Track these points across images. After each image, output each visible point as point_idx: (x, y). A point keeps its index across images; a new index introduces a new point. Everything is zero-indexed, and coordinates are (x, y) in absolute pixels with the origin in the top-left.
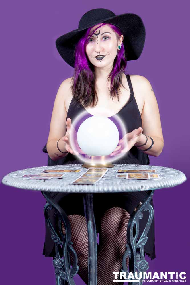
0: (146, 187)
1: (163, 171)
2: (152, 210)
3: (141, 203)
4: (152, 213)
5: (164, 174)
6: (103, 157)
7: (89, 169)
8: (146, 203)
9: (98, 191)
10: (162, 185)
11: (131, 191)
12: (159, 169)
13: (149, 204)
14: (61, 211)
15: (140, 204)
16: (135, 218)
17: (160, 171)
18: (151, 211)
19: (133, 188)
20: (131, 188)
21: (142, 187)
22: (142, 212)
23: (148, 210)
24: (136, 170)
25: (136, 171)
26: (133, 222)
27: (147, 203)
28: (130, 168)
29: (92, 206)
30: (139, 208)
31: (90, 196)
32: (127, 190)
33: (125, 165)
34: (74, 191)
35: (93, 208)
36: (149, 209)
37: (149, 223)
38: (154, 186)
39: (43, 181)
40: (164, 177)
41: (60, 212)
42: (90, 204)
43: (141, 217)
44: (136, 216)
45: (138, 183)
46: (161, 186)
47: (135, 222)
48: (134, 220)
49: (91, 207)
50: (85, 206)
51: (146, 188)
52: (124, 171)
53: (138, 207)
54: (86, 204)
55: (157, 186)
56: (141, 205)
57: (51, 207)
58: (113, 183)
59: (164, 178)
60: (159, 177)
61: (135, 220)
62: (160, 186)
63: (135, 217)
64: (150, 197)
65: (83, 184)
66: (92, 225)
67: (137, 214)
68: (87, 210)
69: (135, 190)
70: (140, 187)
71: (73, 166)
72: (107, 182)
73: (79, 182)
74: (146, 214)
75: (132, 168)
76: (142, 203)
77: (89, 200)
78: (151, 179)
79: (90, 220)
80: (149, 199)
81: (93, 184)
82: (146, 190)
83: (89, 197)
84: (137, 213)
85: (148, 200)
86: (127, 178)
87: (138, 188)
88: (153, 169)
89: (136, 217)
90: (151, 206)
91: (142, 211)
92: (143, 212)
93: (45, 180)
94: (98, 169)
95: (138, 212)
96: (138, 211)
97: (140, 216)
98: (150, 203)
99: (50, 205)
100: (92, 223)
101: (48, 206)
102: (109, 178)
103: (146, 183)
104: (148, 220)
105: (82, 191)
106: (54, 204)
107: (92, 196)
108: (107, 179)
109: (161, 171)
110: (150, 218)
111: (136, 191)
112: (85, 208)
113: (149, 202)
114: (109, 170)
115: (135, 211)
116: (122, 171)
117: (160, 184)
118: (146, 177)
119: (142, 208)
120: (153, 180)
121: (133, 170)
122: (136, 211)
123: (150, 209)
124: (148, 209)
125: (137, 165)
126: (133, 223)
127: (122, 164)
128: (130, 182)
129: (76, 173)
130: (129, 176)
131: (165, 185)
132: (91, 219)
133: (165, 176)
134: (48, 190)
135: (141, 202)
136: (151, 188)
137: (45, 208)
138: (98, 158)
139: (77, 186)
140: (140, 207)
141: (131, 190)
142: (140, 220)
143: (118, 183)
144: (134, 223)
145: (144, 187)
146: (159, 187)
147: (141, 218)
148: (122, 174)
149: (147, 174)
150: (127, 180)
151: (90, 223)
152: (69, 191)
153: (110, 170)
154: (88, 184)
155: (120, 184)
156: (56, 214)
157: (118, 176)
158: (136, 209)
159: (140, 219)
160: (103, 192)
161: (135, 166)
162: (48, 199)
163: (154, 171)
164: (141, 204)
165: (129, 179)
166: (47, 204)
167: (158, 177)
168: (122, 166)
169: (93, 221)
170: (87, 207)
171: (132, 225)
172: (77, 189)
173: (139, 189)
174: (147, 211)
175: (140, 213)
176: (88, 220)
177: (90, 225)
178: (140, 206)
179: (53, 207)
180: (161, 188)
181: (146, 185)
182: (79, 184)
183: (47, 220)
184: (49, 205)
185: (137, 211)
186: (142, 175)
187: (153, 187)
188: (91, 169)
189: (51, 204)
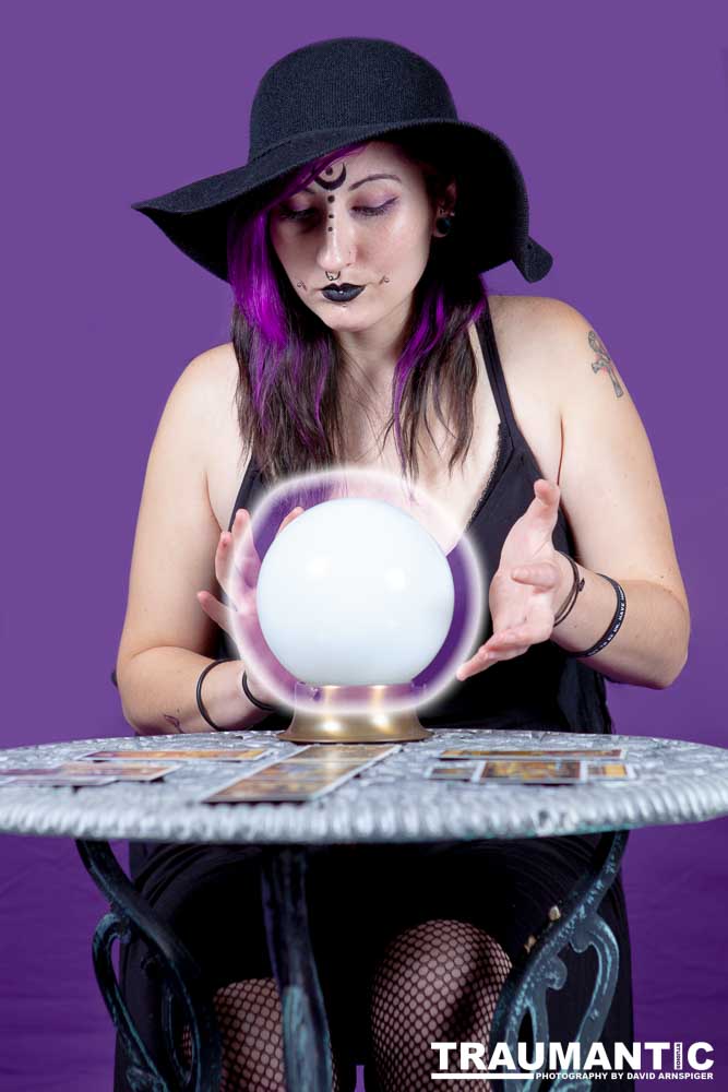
0: (563, 816)
1: (658, 752)
2: (611, 947)
3: (556, 912)
4: (610, 959)
5: (661, 763)
6: (379, 689)
7: (309, 746)
8: (582, 910)
9: (326, 837)
10: (646, 813)
11: (490, 836)
12: (644, 747)
13: (597, 916)
14: (174, 950)
15: (553, 918)
16: (525, 986)
17: (647, 757)
18: (608, 951)
19: (496, 821)
20: (487, 820)
21: (543, 816)
22: (559, 955)
23: (592, 947)
24: (534, 749)
25: (529, 753)
26: (519, 1002)
27: (587, 911)
28: (502, 745)
29: (304, 911)
30: (547, 935)
31: (295, 866)
32: (469, 830)
33: (488, 731)
34: (209, 835)
35: (305, 923)
36: (596, 941)
37: (596, 1013)
38: (603, 813)
39: (67, 791)
40: (657, 776)
41: (167, 952)
42: (295, 903)
43: (557, 979)
44: (532, 974)
45: (523, 797)
46: (640, 816)
47: (528, 1003)
48: (523, 993)
49: (297, 919)
50: (268, 914)
51: (561, 824)
52: (470, 753)
53: (543, 928)
54: (273, 904)
55: (619, 814)
56: (559, 923)
57: (129, 932)
58: (401, 797)
59: (655, 780)
60: (631, 774)
61: (529, 993)
62: (631, 813)
63: (529, 979)
64: (599, 884)
65: (253, 803)
66: (306, 1009)
67: (538, 967)
68: (278, 931)
69: (509, 830)
70: (535, 818)
71: (241, 738)
72: (376, 793)
73: (239, 795)
74: (582, 966)
75: (513, 744)
76: (562, 911)
77: (287, 882)
78: (589, 784)
79: (295, 983)
80: (593, 892)
81: (299, 803)
82: (561, 832)
83: (287, 869)
84: (537, 961)
85: (590, 900)
86: (476, 777)
87: (522, 822)
88: (612, 747)
89: (532, 978)
90: (607, 929)
91: (564, 949)
92: (566, 954)
93: (76, 788)
94: (350, 746)
95: (540, 955)
96: (544, 950)
97: (551, 976)
98: (598, 912)
99: (123, 921)
100: (306, 999)
101: (114, 925)
102: (391, 779)
103: (566, 801)
104: (594, 996)
105: (250, 837)
106: (138, 914)
107: (304, 866)
108: (379, 784)
109: (649, 753)
110: (601, 987)
111: (511, 836)
112: (269, 925)
113: (596, 908)
114: (402, 751)
115: (528, 949)
116: (464, 752)
117: (636, 807)
118: (568, 773)
119: (560, 934)
120: (604, 788)
121: (515, 749)
122: (533, 948)
123: (602, 940)
124: (591, 943)
125: (541, 734)
126: (518, 1010)
127: (475, 731)
128: (486, 796)
129: (238, 762)
130: (489, 773)
131: (659, 808)
132: (299, 978)
133: (661, 773)
134: (87, 832)
135: (556, 908)
136: (589, 823)
137: (101, 936)
138: (356, 693)
139: (223, 811)
140: (554, 930)
141: (490, 828)
142: (550, 992)
143: (426, 799)
144: (522, 1007)
145: (554, 816)
146: (626, 820)
147: (556, 987)
148: (459, 765)
149: (578, 764)
150: (476, 787)
151: (293, 997)
152: (185, 836)
153: (406, 750)
154: (277, 803)
155: (436, 802)
156: (148, 962)
157: (436, 771)
158: (532, 941)
159: (551, 989)
160: (348, 842)
161: (534, 736)
162: (114, 894)
163: (616, 753)
164: (559, 915)
165: (485, 780)
166: (108, 919)
167: (626, 773)
168: (470, 738)
169: (309, 990)
170: (277, 918)
171: (513, 1019)
172: (225, 824)
173: (529, 824)
174: (585, 953)
175: (554, 959)
176: (285, 983)
177: (295, 1007)
178: (551, 925)
179: (138, 934)
180: (640, 826)
181: (563, 808)
182: (233, 804)
183: (109, 996)
184: (117, 920)
185: (536, 949)
186: (551, 767)
187: (600, 820)
188: (317, 748)
189: (128, 916)
